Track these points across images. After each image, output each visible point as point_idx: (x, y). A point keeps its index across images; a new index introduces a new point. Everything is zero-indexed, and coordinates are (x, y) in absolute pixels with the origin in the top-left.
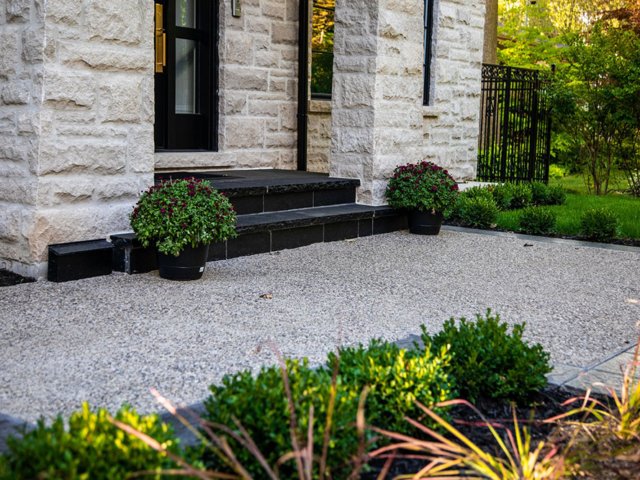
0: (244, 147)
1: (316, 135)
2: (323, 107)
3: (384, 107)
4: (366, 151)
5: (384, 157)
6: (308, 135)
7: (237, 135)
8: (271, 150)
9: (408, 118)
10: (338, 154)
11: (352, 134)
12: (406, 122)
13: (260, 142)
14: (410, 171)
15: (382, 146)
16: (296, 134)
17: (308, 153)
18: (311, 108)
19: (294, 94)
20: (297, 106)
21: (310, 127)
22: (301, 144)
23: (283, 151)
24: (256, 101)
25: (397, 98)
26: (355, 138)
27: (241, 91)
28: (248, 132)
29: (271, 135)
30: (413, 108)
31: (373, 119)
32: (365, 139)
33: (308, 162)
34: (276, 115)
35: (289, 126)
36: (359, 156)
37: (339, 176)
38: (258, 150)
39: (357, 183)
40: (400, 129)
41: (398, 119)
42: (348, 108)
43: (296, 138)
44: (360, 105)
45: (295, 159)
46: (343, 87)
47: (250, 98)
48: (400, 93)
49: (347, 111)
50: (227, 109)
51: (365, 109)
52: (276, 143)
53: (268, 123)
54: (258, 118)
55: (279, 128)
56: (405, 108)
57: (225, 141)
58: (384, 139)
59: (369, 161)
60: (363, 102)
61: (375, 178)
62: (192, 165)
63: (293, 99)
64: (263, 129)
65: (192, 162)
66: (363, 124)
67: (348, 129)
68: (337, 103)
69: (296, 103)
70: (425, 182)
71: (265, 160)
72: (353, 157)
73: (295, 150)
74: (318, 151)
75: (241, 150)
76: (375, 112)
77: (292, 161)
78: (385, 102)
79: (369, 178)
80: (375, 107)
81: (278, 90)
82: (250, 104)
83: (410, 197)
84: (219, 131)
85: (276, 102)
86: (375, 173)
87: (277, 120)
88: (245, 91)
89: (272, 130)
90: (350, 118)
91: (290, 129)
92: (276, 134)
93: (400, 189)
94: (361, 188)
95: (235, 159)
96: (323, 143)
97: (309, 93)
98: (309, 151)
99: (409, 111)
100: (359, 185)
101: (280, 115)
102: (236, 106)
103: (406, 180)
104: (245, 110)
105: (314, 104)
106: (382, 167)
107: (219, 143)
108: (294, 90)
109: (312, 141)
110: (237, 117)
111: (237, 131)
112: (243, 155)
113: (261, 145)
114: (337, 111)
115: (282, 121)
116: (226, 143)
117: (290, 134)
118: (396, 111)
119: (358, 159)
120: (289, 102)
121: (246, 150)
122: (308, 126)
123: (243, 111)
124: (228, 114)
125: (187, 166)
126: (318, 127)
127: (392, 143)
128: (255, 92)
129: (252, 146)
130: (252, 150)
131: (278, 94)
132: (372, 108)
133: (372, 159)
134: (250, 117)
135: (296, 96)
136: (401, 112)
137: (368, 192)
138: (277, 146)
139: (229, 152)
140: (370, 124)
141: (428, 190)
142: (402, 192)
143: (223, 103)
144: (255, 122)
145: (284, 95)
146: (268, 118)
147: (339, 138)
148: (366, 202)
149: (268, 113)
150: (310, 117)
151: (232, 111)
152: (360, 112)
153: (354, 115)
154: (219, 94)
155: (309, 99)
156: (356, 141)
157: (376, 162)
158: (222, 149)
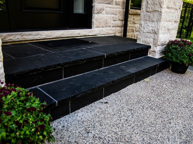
0: (103, 27)
1: (131, 22)
2: (134, 12)
3: (166, 12)
4: (155, 33)
5: (163, 35)
6: (128, 22)
7: (100, 22)
8: (114, 28)
9: (174, 18)
10: (142, 33)
11: (149, 24)
12: (173, 19)
13: (109, 25)
14: (177, 44)
15: (163, 31)
16: (124, 22)
17: (128, 29)
18: (130, 13)
19: (124, 6)
20: (125, 11)
21: (129, 19)
22: (125, 26)
23: (118, 28)
24: (109, 9)
25: (172, 8)
26: (151, 26)
27: (102, 4)
28: (105, 21)
29: (114, 22)
30: (176, 13)
31: (161, 18)
32: (156, 27)
33: (127, 32)
34: (116, 15)
35: (121, 19)
36: (152, 35)
37: (141, 43)
38: (109, 28)
39: (150, 47)
40: (170, 23)
41: (171, 18)
42: (149, 12)
43: (123, 24)
44: (155, 11)
45: (123, 31)
46: (147, 2)
47: (106, 7)
48: (173, 6)
49: (148, 13)
50: (96, 11)
51: (157, 13)
52: (116, 25)
53: (113, 18)
54: (109, 15)
55: (117, 20)
56: (174, 13)
57: (94, 24)
58: (164, 27)
59: (156, 37)
60: (157, 10)
61: (158, 45)
62: (79, 35)
63: (123, 8)
64: (111, 20)
65: (79, 34)
66: (155, 20)
67: (148, 22)
68: (143, 9)
69: (125, 10)
70: (185, 51)
71: (111, 32)
72: (148, 35)
73: (123, 28)
74: (131, 28)
75: (101, 29)
76: (162, 14)
77: (121, 32)
78: (167, 10)
79: (156, 45)
80: (163, 12)
81: (118, 5)
82: (106, 10)
83: (177, 58)
84: (93, 21)
85: (117, 9)
86: (159, 43)
87: (117, 16)
88: (104, 4)
89: (114, 20)
90: (149, 17)
91: (121, 20)
92: (116, 22)
93: (172, 53)
94: (151, 49)
95: (98, 32)
96: (133, 25)
97: (130, 7)
98: (128, 28)
99: (175, 14)
100: (151, 48)
101: (118, 14)
102: (100, 11)
103: (176, 49)
104: (104, 12)
105: (131, 11)
106: (162, 40)
107: (92, 25)
108: (124, 5)
109: (129, 25)
110: (100, 15)
111: (100, 21)
112: (102, 30)
113: (110, 26)
114: (143, 13)
115: (119, 17)
116: (95, 26)
117: (121, 22)
118: (171, 14)
119: (151, 36)
120: (122, 10)
121: (103, 28)
122: (128, 19)
123: (103, 13)
124: (96, 13)
125: (76, 36)
126: (132, 19)
127: (167, 29)
128: (108, 5)
129: (106, 26)
130: (106, 28)
131: (118, 6)
132: (161, 12)
133: (158, 37)
134: (106, 15)
135: (125, 7)
136: (172, 15)
137: (155, 52)
138: (116, 27)
139: (96, 29)
140: (159, 20)
141: (187, 55)
142: (172, 55)
143: (94, 9)
144: (107, 17)
145: (120, 7)
146: (113, 15)
147: (143, 26)
148: (153, 56)
149: (113, 14)
150: (129, 16)
151: (98, 13)
152: (155, 14)
153: (151, 15)
154: (93, 5)
155: (129, 9)
156: (151, 28)
157: (160, 38)
158: (93, 28)
